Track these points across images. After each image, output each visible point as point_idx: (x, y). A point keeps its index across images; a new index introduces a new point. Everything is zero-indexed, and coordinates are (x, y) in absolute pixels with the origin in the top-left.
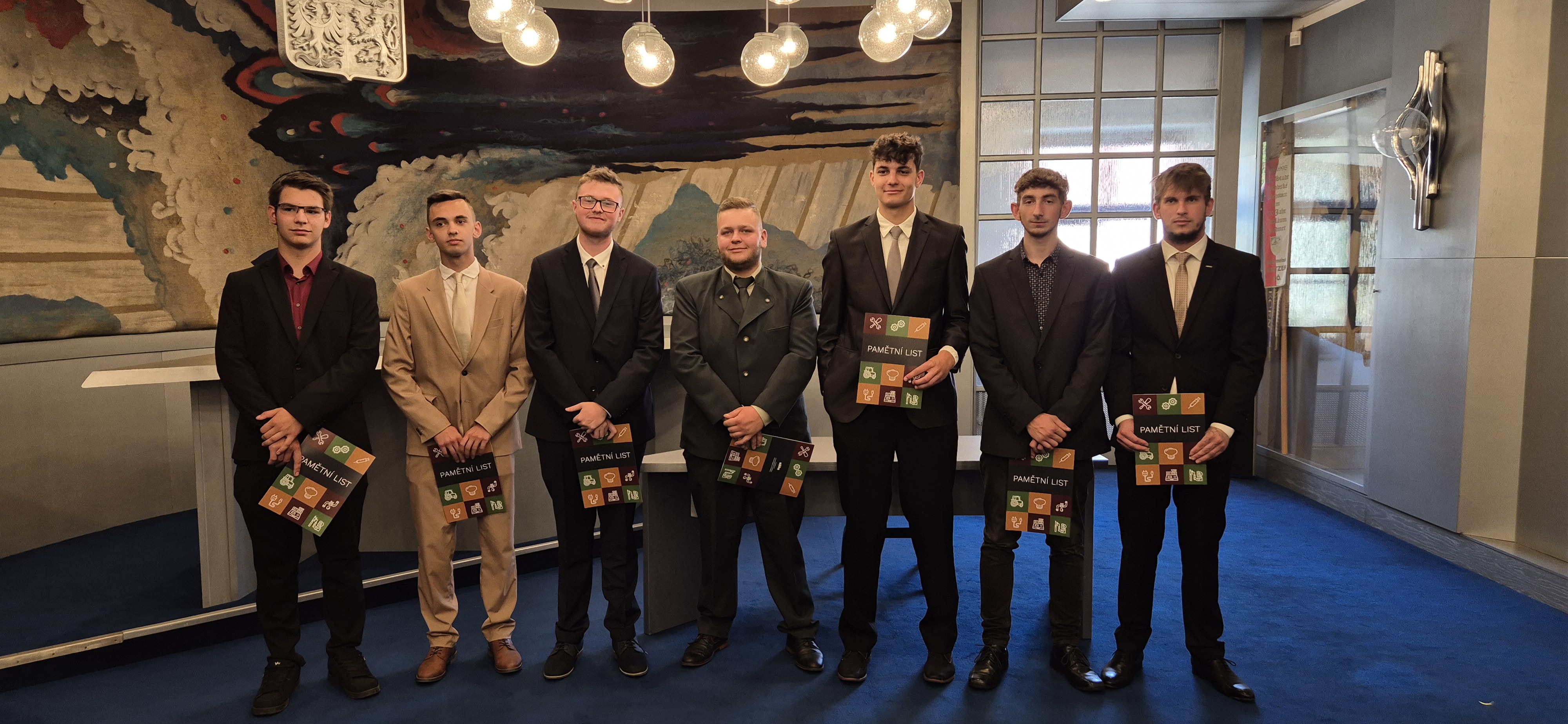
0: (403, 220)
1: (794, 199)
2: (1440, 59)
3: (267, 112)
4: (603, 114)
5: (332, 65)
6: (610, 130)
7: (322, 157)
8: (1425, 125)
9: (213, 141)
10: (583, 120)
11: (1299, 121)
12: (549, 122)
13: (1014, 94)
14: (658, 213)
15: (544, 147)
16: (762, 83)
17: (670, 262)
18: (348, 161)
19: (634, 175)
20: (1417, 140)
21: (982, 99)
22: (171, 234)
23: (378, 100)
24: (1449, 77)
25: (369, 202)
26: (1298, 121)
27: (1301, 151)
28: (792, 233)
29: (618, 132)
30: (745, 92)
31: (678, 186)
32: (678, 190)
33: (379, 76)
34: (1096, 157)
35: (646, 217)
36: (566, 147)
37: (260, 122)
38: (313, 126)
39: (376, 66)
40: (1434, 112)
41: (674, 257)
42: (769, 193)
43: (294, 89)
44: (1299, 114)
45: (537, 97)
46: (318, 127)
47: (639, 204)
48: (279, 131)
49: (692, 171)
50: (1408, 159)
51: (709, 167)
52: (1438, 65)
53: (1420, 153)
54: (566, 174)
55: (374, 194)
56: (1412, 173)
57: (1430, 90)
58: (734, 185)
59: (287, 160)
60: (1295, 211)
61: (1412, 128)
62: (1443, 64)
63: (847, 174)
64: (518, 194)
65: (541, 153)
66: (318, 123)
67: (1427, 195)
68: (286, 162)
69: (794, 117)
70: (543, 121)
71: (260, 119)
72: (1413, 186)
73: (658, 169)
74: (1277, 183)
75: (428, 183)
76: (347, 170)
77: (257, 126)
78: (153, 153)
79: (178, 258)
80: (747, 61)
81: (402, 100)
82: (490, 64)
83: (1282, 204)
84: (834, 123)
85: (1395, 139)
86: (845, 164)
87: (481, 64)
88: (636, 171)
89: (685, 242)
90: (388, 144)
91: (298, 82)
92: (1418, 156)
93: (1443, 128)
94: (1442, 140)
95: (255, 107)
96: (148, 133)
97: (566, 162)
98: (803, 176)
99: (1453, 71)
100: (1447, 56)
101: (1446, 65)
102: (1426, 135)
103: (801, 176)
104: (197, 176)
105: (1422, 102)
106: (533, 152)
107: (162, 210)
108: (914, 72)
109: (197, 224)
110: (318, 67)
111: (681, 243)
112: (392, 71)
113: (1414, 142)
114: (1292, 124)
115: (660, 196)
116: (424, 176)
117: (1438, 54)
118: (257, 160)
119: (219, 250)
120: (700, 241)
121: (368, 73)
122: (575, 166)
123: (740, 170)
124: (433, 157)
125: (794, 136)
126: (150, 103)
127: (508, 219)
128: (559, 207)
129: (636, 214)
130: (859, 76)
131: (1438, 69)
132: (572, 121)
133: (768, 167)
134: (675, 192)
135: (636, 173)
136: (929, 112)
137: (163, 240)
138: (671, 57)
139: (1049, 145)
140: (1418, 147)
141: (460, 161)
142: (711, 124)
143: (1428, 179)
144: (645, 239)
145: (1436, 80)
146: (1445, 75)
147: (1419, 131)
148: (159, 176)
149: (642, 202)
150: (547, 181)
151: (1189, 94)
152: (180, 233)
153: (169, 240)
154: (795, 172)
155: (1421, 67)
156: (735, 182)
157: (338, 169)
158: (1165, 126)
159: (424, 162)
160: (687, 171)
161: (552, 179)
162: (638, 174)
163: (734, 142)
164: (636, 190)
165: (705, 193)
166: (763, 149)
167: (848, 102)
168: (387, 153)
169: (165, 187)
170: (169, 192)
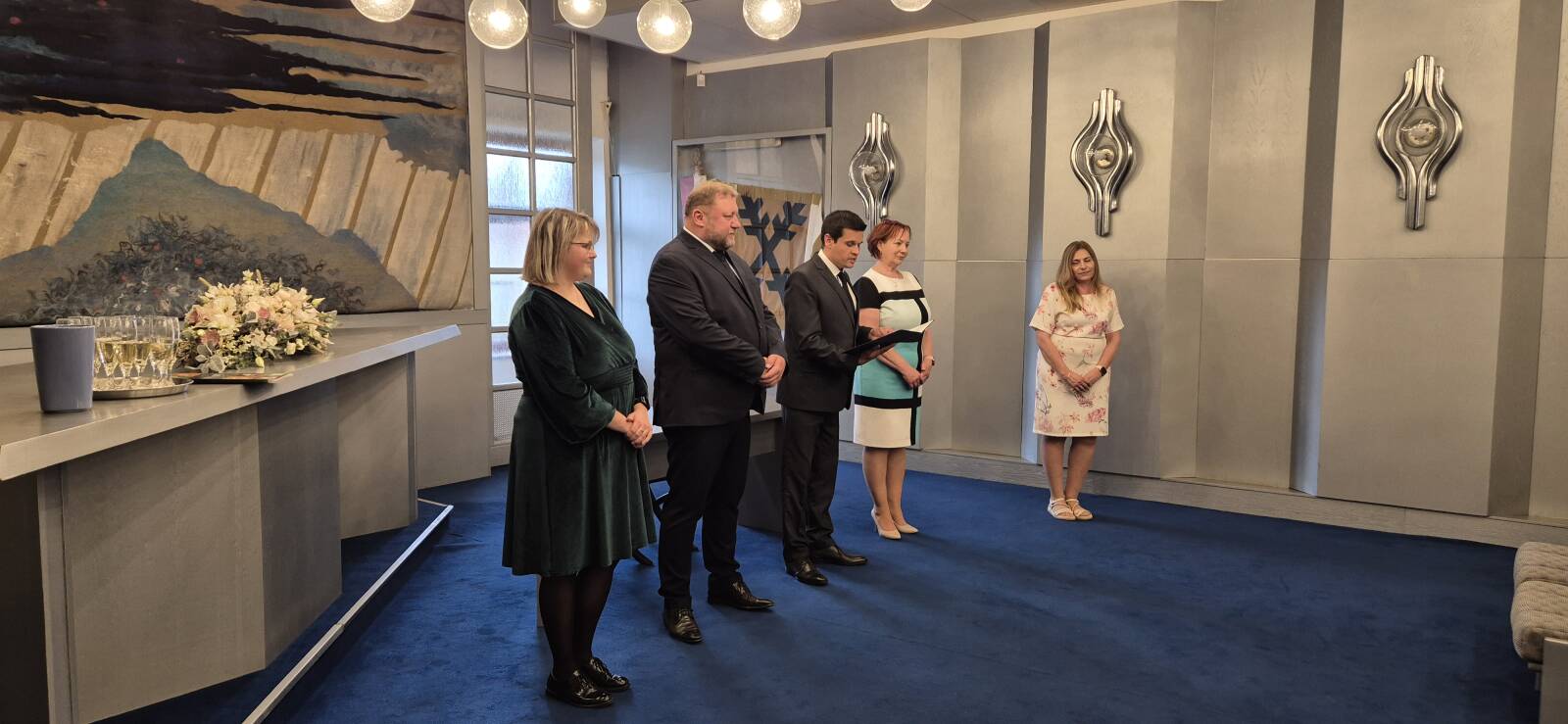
1: (298, 174)
6: (29, 46)
14: (107, 177)
17: (129, 247)
19: (69, 118)
28: (297, 214)
30: (226, 28)
31: (136, 140)
32: (136, 146)
35: (89, 180)
41: (134, 240)
42: (266, 163)
47: (79, 161)
49: (156, 122)
51: (177, 119)
63: (359, 149)
69: (293, 72)
73: (103, 114)
84: (341, 87)
88: (72, 112)
89: (149, 219)
98: (309, 146)
108: (422, 45)
111: (144, 221)
120: (173, 218)
123: (225, 131)
125: (291, 95)
129: (74, 175)
130: (366, 38)
133: (263, 130)
134: (132, 147)
135: (72, 116)
136: (439, 92)
139: (541, 145)
142: (180, 62)
143: (880, 205)
149: (82, 158)
154: (296, 141)
156: (219, 143)
160: (148, 121)
162: (75, 118)
163: (214, 91)
164: (72, 141)
165: (176, 155)
166: (255, 106)
167: (356, 65)
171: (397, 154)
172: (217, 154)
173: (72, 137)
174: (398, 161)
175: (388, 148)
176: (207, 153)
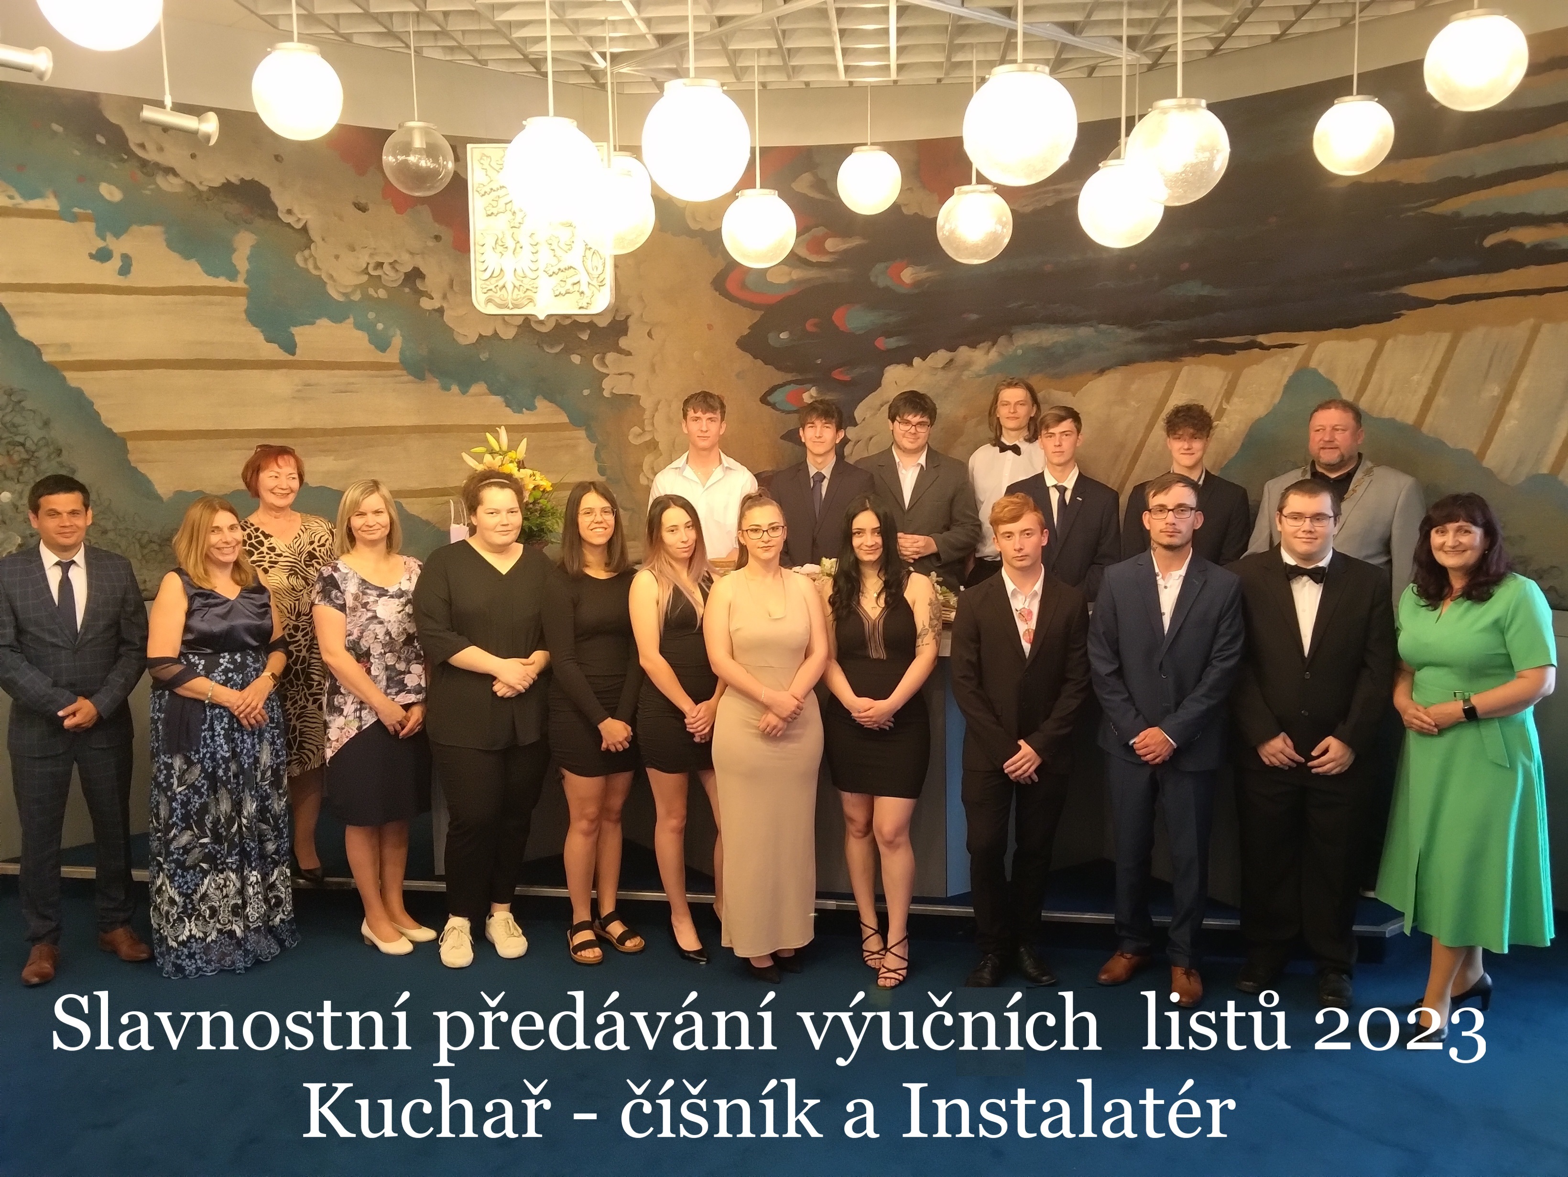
3: (757, 316)
4: (1185, 267)
6: (1195, 290)
7: (819, 361)
9: (697, 355)
10: (1157, 279)
12: (1110, 286)
14: (1257, 417)
15: (1099, 323)
18: (850, 364)
19: (1226, 356)
22: (648, 460)
25: (872, 412)
28: (1472, 453)
29: (1206, 292)
31: (1290, 372)
32: (1290, 378)
36: (1132, 323)
37: (749, 328)
38: (810, 325)
46: (815, 325)
47: (1231, 402)
48: (771, 337)
49: (1314, 346)
54: (1127, 361)
58: (1378, 367)
59: (779, 368)
64: (1060, 392)
65: (1096, 331)
66: (816, 320)
68: (776, 372)
69: (1490, 241)
70: (1101, 287)
71: (750, 324)
73: (1261, 346)
75: (948, 382)
76: (847, 375)
77: (746, 331)
78: (632, 375)
81: (916, 278)
88: (1230, 349)
90: (900, 337)
95: (747, 313)
96: (629, 354)
97: (1134, 344)
98: (1501, 349)
103: (1495, 350)
104: (674, 396)
106: (1084, 332)
107: (640, 435)
109: (674, 447)
115: (1263, 388)
116: (940, 374)
118: (743, 371)
122: (1139, 348)
123: (1389, 343)
124: (953, 349)
125: (1484, 276)
126: (631, 321)
128: (1116, 409)
132: (1141, 281)
133: (1437, 334)
134: (1285, 380)
135: (1228, 354)
137: (639, 467)
141: (988, 351)
144: (1236, 455)
148: (638, 398)
150: (1102, 371)
152: (656, 459)
153: (646, 467)
156: (1380, 361)
157: (837, 374)
159: (941, 356)
161: (1109, 368)
162: (1232, 355)
163: (1384, 294)
165: (1330, 383)
166: (1430, 303)
168: (898, 349)
169: (644, 410)
170: (647, 415)
172: (1376, 375)
173: (1227, 375)
176: (1363, 378)
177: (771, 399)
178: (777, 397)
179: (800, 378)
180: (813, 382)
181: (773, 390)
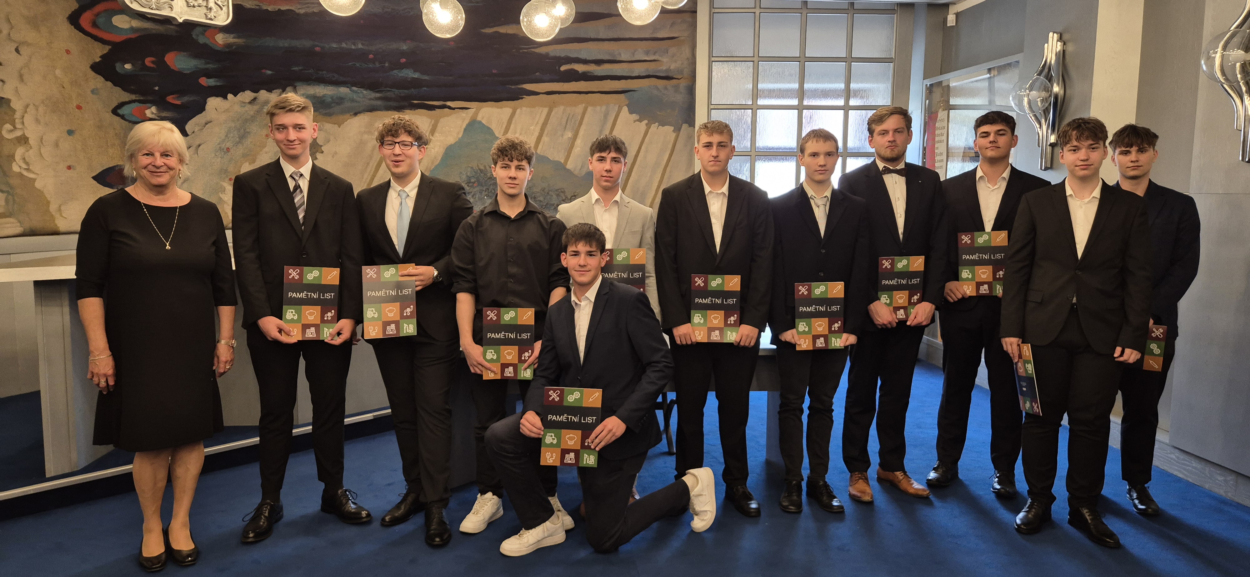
0: (229, 145)
1: (562, 136)
2: (1060, 39)
3: (106, 49)
4: (403, 60)
5: (164, 8)
6: (410, 74)
7: (157, 88)
8: (1048, 90)
9: (58, 72)
10: (387, 65)
11: (954, 84)
12: (358, 65)
13: (738, 56)
14: (450, 144)
15: (352, 86)
16: (538, 38)
18: (181, 93)
19: (430, 112)
20: (1042, 101)
21: (713, 59)
22: (19, 152)
23: (208, 42)
24: (1067, 53)
25: (199, 128)
26: (952, 84)
27: (954, 107)
28: (561, 162)
29: (416, 75)
30: (523, 46)
31: (467, 122)
32: (467, 125)
33: (207, 19)
34: (800, 108)
35: (440, 146)
36: (373, 86)
37: (100, 57)
38: (149, 61)
39: (205, 11)
40: (1056, 80)
42: (542, 130)
43: (132, 29)
44: (955, 80)
45: (346, 44)
46: (153, 62)
47: (434, 135)
48: (118, 66)
49: (478, 110)
50: (1035, 116)
51: (492, 107)
52: (1059, 43)
53: (1044, 111)
54: (372, 109)
55: (204, 122)
56: (1038, 126)
57: (1053, 62)
58: (513, 122)
59: (125, 90)
60: (950, 154)
61: (1039, 92)
62: (1063, 43)
63: (606, 116)
64: (330, 125)
65: (350, 91)
66: (153, 59)
67: (1049, 143)
68: (124, 92)
69: (563, 68)
70: (352, 64)
71: (100, 54)
72: (1039, 136)
73: (450, 108)
74: (937, 132)
75: (252, 113)
76: (178, 100)
77: (98, 60)
78: (3, 81)
79: (25, 173)
80: (525, 20)
81: (229, 42)
82: (306, 14)
83: (940, 148)
84: (595, 74)
85: (1026, 99)
86: (604, 108)
87: (298, 14)
88: (432, 108)
89: (472, 168)
90: (217, 79)
91: (136, 23)
92: (1042, 113)
93: (1062, 92)
94: (1061, 100)
95: (97, 45)
96: (0, 64)
97: (373, 99)
98: (571, 116)
99: (1070, 48)
100: (1066, 37)
101: (1064, 44)
102: (1049, 97)
103: (569, 115)
104: (43, 102)
105: (1046, 72)
106: (343, 90)
107: (11, 131)
108: (660, 35)
109: (42, 143)
110: (152, 9)
111: (469, 169)
112: (219, 15)
113: (1039, 104)
114: (949, 86)
115: (452, 129)
116: (249, 107)
117: (1059, 35)
118: (97, 89)
119: (63, 166)
121: (197, 16)
122: (379, 103)
123: (518, 111)
124: (256, 91)
125: (563, 83)
127: (321, 146)
128: (366, 137)
130: (616, 37)
131: (1059, 46)
132: (377, 65)
133: (541, 108)
134: (464, 126)
135: (431, 110)
136: (672, 68)
137: (11, 157)
138: (462, 14)
139: (765, 97)
140: (1043, 107)
142: (494, 71)
143: (1050, 131)
144: (439, 164)
145: (1058, 54)
146: (1064, 51)
147: (1044, 94)
148: (8, 101)
149: (436, 134)
150: (356, 114)
151: (872, 60)
152: (28, 151)
153: (18, 157)
154: (563, 113)
155: (1046, 45)
156: (514, 119)
157: (170, 99)
158: (853, 86)
159: (248, 95)
160: (474, 110)
161: (360, 113)
162: (433, 111)
163: (513, 87)
164: (431, 125)
165: (489, 128)
166: (537, 94)
167: (606, 57)
168: (216, 87)
169: (14, 111)
170: (18, 115)
171: (635, 116)
172: (512, 126)
173: (431, 122)
174: (635, 121)
175: (628, 113)
176: (506, 127)
177: (120, 112)
178: (124, 111)
179: (142, 98)
180: (153, 103)
181: (121, 105)
